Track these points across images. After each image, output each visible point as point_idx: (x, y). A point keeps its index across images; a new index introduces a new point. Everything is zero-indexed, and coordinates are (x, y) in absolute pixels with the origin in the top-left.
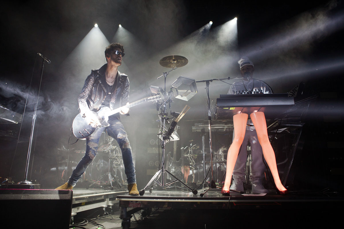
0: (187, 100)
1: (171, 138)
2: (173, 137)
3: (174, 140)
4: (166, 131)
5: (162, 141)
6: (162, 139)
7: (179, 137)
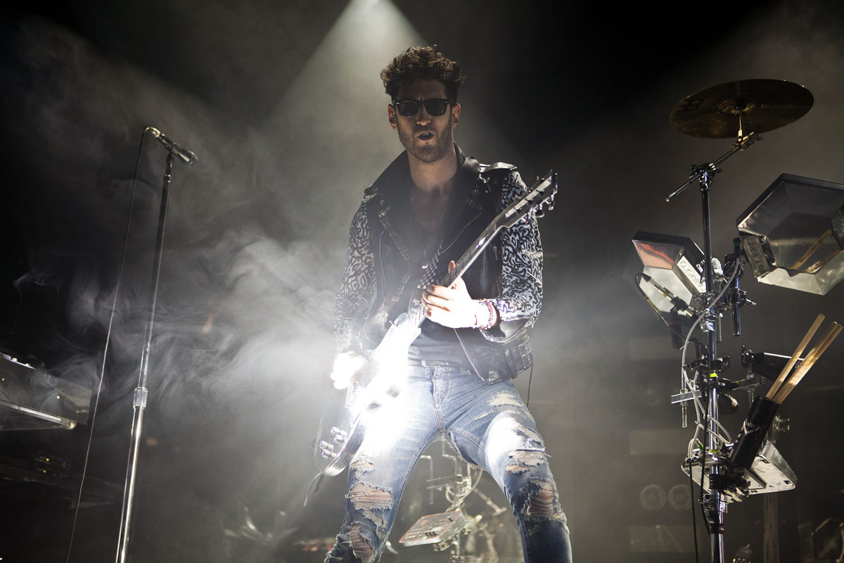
0: (820, 292)
1: (750, 479)
2: (760, 474)
3: (767, 490)
4: (725, 449)
5: (708, 497)
6: (707, 487)
7: (790, 476)
